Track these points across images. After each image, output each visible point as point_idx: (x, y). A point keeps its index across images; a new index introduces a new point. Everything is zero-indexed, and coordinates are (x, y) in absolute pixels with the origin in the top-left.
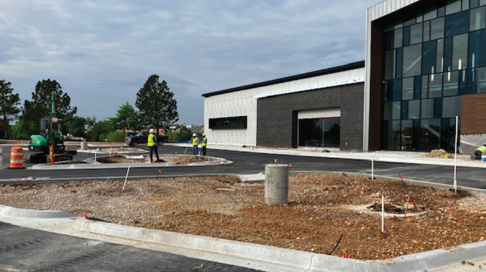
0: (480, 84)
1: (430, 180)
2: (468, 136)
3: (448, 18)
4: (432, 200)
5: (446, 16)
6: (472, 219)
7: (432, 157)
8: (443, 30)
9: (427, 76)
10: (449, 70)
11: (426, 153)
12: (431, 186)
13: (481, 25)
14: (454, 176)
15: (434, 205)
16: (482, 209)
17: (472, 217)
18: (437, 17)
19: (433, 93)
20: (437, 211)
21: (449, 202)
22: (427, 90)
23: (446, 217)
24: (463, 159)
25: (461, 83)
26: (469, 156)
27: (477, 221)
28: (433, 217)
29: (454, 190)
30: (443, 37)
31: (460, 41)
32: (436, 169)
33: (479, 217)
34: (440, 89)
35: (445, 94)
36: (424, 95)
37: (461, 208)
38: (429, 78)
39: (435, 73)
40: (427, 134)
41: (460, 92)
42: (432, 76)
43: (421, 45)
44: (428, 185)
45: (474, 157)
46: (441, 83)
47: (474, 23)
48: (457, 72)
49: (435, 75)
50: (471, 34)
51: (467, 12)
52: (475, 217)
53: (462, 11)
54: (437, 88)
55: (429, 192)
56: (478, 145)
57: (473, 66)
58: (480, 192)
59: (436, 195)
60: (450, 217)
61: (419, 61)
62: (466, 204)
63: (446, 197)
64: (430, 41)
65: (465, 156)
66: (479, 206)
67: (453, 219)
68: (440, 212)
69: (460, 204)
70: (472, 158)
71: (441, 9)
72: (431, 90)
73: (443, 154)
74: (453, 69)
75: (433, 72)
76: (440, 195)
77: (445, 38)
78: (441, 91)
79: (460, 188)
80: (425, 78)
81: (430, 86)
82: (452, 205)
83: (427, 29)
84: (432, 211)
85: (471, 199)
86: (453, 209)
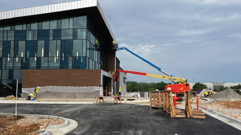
0: (31, 65)
1: (4, 112)
2: (26, 89)
3: (16, 32)
4: (4, 122)
5: (15, 31)
6: (22, 130)
7: (7, 99)
8: (14, 37)
9: (5, 58)
10: (17, 56)
11: (4, 98)
12: (4, 115)
13: (31, 39)
14: (15, 109)
15: (4, 125)
16: (28, 124)
17: (23, 128)
18: (11, 30)
19: (9, 67)
20: (6, 128)
21: (13, 122)
22: (5, 65)
23: (10, 131)
24: (23, 100)
25: (22, 63)
26: (25, 99)
27: (25, 130)
28: (3, 132)
29: (15, 116)
30: (14, 40)
31: (22, 44)
32: (8, 105)
33: (26, 128)
34: (12, 65)
35: (14, 68)
36: (4, 68)
37: (18, 125)
38: (6, 60)
39: (10, 57)
40: (5, 87)
41: (22, 68)
42: (9, 58)
43: (2, 42)
44: (2, 115)
45: (28, 99)
46: (13, 62)
47: (28, 37)
48: (21, 58)
49: (10, 58)
50: (27, 42)
51: (25, 31)
52: (24, 128)
53: (22, 30)
54: (10, 65)
55: (2, 118)
56: (30, 92)
57: (28, 56)
58: (28, 115)
59: (6, 119)
60: (12, 130)
61: (1, 50)
62: (21, 122)
63: (11, 120)
64: (7, 41)
65: (24, 98)
66: (27, 122)
67: (13, 131)
68: (7, 128)
69: (18, 122)
70: (27, 100)
71: (13, 27)
72: (7, 65)
73: (13, 98)
74: (18, 56)
75: (9, 56)
76: (8, 119)
77: (15, 41)
78: (13, 67)
79: (18, 115)
80: (4, 59)
81: (7, 63)
82: (14, 124)
83: (5, 35)
84: (3, 128)
85: (23, 119)
86: (14, 126)
